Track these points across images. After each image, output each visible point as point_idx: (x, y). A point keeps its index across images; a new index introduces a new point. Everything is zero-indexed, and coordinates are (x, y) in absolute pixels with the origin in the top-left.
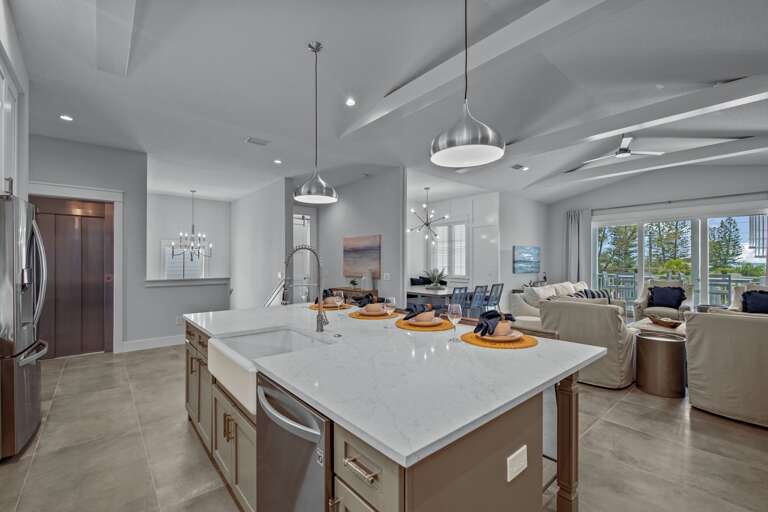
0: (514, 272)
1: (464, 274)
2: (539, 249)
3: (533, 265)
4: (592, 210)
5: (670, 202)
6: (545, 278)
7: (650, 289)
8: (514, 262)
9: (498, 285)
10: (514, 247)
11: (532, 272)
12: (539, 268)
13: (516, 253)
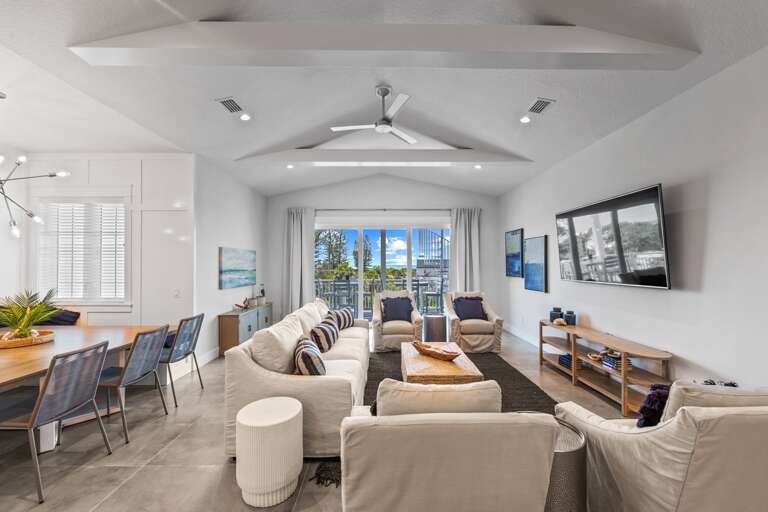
0: (220, 287)
1: (121, 294)
2: (255, 252)
3: (248, 275)
4: (316, 210)
5: (385, 210)
6: (263, 291)
7: (383, 300)
8: (221, 272)
9: (193, 319)
10: (220, 249)
11: (246, 285)
12: (254, 278)
13: (224, 259)
